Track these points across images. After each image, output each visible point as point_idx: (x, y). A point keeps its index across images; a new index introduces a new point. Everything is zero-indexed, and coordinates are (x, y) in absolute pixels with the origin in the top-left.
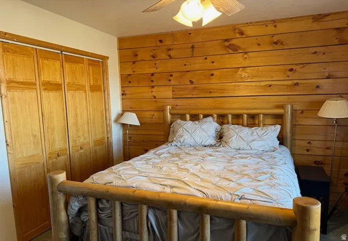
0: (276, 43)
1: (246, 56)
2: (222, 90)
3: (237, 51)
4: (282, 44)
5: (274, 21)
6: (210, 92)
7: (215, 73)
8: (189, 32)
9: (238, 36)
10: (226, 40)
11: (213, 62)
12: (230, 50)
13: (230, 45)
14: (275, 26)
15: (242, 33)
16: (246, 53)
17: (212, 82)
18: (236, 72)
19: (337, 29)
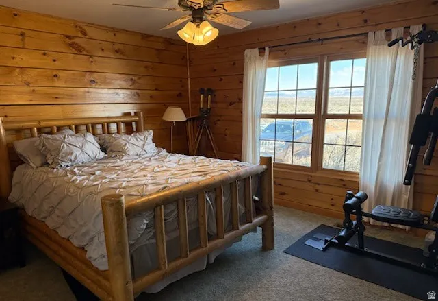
0: (117, 51)
1: (91, 59)
2: (71, 96)
3: (81, 52)
4: (122, 53)
5: (113, 29)
6: (57, 98)
7: (60, 74)
8: (15, 13)
9: (80, 35)
10: (67, 37)
11: (55, 61)
12: (73, 50)
13: (73, 43)
14: (115, 35)
15: (84, 33)
16: (91, 56)
17: (57, 85)
18: (84, 76)
19: (156, 49)
